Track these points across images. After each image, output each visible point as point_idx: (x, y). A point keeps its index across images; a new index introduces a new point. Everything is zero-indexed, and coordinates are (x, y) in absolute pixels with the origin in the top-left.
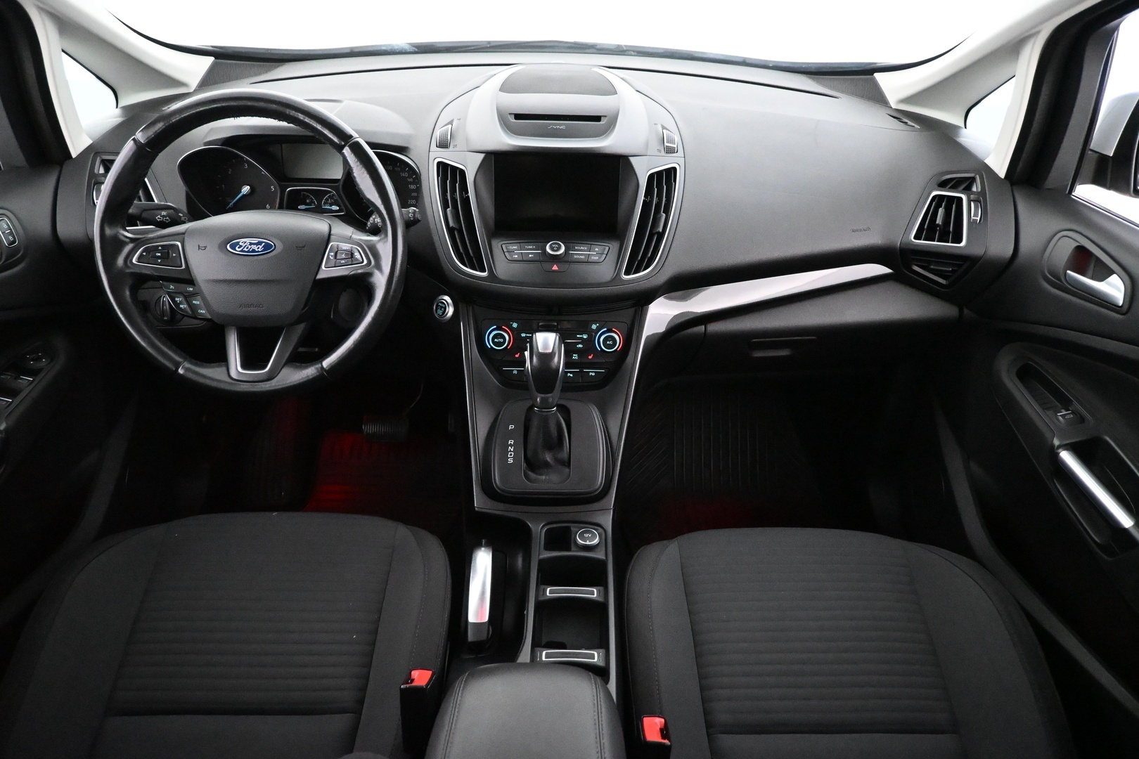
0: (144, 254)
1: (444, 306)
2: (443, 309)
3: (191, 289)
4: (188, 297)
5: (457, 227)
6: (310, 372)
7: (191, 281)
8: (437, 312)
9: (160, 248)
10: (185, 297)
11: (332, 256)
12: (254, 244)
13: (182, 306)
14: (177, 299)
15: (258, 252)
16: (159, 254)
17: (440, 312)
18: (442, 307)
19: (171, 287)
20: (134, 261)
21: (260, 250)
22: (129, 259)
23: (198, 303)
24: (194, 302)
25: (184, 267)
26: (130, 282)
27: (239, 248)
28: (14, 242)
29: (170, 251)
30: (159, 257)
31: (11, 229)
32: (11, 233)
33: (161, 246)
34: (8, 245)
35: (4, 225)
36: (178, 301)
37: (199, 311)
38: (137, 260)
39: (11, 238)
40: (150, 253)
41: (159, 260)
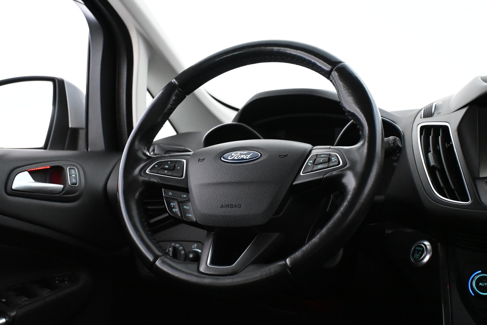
0: (156, 166)
1: (421, 249)
2: (420, 253)
3: (185, 196)
4: (181, 203)
5: (438, 166)
6: (273, 268)
7: (186, 190)
8: (413, 256)
9: (169, 163)
10: (179, 203)
11: (310, 163)
12: (243, 154)
13: (174, 210)
14: (172, 204)
15: (246, 159)
16: (167, 167)
17: (416, 256)
18: (419, 251)
19: (170, 193)
20: (147, 172)
21: (247, 158)
22: (144, 170)
23: (188, 208)
24: (185, 207)
25: (184, 177)
27: (230, 157)
28: (76, 184)
29: (176, 165)
30: (166, 169)
31: (76, 176)
32: (75, 178)
33: (170, 161)
34: (71, 184)
35: (73, 171)
36: (172, 205)
37: (187, 215)
38: (149, 171)
39: (74, 181)
40: (160, 165)
41: (166, 171)
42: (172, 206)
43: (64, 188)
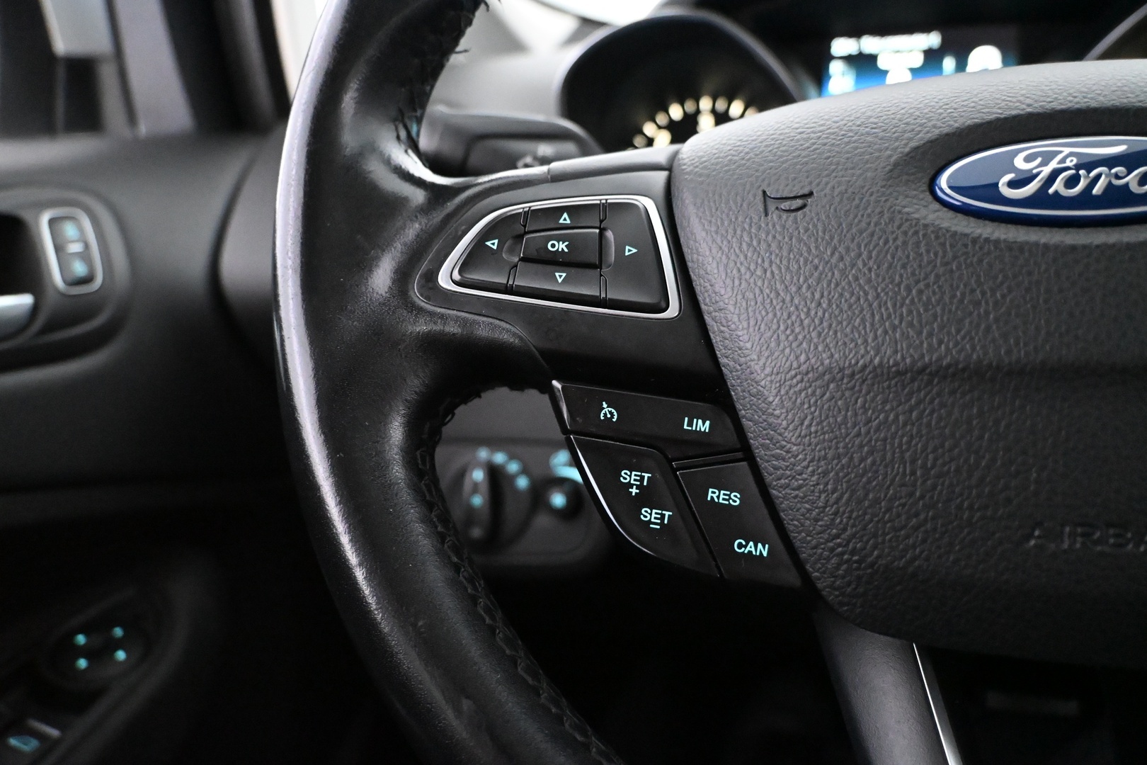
0: (493, 244)
3: (703, 426)
4: (684, 468)
9: (565, 219)
10: (671, 469)
13: (648, 515)
14: (627, 476)
16: (562, 246)
19: (606, 410)
20: (444, 281)
22: (424, 266)
23: (735, 499)
24: (712, 494)
25: (673, 311)
26: (414, 384)
28: (91, 280)
29: (610, 233)
30: (556, 261)
31: (87, 246)
32: (85, 256)
33: (571, 210)
34: (64, 281)
35: (70, 230)
36: (631, 486)
37: (740, 546)
38: (456, 276)
39: (79, 269)
40: (519, 237)
41: (560, 276)
42: (634, 491)
43: (35, 308)
